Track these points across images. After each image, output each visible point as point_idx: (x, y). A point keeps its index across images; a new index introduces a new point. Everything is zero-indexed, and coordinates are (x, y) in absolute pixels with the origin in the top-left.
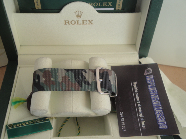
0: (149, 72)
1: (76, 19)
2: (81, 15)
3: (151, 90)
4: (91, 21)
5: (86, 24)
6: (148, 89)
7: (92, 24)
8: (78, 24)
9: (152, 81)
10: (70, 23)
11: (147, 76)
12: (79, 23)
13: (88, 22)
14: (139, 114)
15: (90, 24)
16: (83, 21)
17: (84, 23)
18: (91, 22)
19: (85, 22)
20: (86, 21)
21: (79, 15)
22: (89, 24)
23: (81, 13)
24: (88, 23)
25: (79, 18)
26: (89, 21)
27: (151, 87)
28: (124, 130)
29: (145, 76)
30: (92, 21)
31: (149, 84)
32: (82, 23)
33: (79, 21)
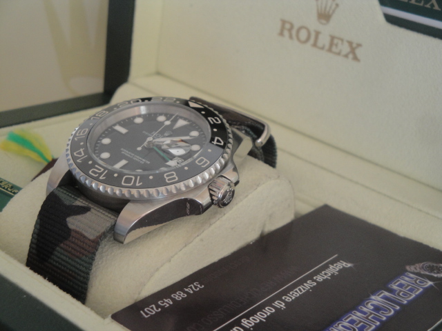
0: (431, 272)
1: (313, 23)
2: (331, 12)
3: (374, 302)
4: (354, 45)
5: (339, 54)
6: (369, 296)
7: (356, 58)
8: (315, 45)
9: (411, 290)
10: (294, 32)
11: (412, 275)
12: (320, 43)
13: (346, 49)
14: (247, 316)
15: (351, 56)
16: (333, 38)
17: (334, 49)
18: (353, 51)
19: (337, 45)
20: (342, 40)
21: (325, 8)
22: (346, 56)
23: (334, 6)
24: (344, 52)
25: (324, 21)
26: (350, 43)
27: (386, 298)
28: (147, 314)
29: (407, 271)
30: (359, 45)
31: (391, 291)
32: (327, 47)
33: (321, 37)
